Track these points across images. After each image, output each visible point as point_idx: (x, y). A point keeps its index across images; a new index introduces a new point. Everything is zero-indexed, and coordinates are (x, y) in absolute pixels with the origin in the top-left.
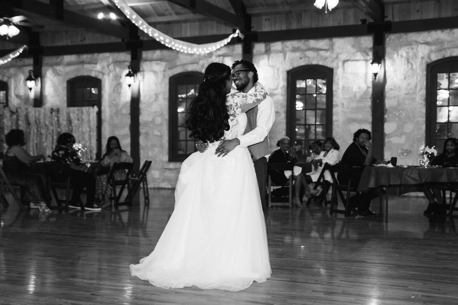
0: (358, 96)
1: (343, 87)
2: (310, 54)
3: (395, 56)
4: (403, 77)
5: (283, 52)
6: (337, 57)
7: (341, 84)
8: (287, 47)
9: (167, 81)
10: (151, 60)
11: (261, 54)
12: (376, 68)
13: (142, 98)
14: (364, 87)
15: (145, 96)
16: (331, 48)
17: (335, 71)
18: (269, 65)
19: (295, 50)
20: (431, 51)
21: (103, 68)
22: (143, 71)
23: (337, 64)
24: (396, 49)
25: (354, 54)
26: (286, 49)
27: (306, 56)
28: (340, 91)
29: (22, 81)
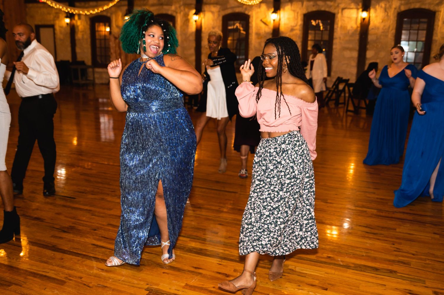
0: (350, 32)
1: (341, 26)
2: (320, 3)
3: (377, 7)
4: (381, 21)
6: (338, 6)
7: (340, 24)
9: (221, 18)
10: (210, 4)
11: (286, 2)
12: (365, 15)
13: (203, 29)
14: (355, 26)
15: (205, 29)
17: (336, 16)
18: (292, 10)
20: (401, 4)
21: (176, 8)
22: (204, 11)
23: (338, 11)
24: (378, 3)
25: (350, 4)
27: (317, 5)
28: (339, 29)
29: (120, 18)
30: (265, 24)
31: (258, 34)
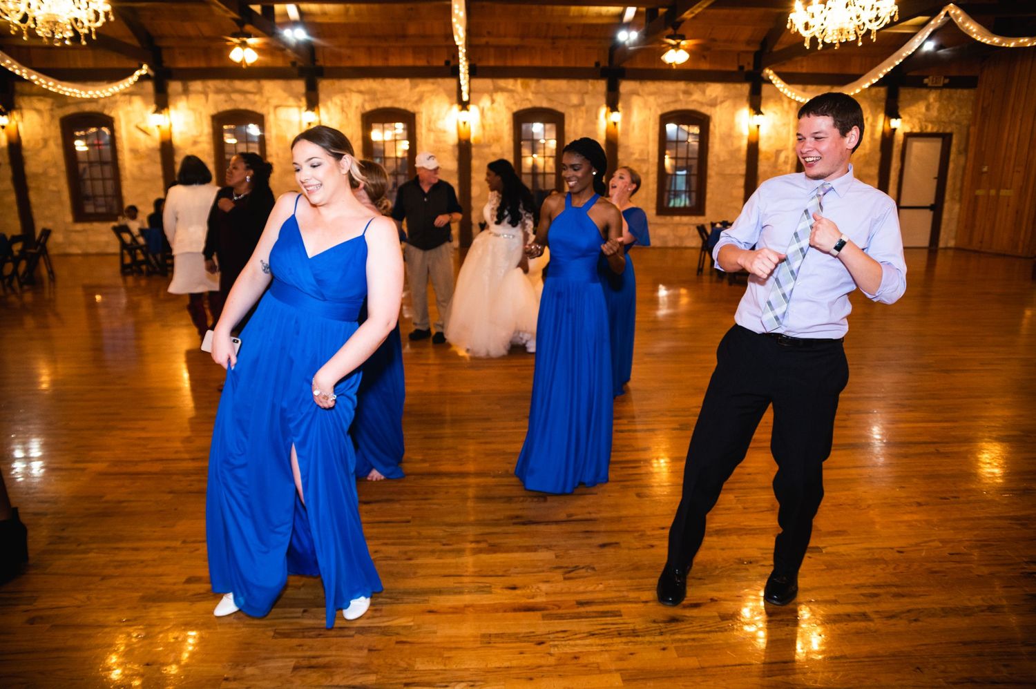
2: (235, 96)
3: (329, 103)
5: (206, 94)
6: (267, 102)
7: (273, 132)
8: (209, 87)
9: (57, 123)
10: (30, 95)
11: (179, 94)
12: (311, 116)
13: (24, 143)
15: (28, 141)
16: (260, 91)
17: (266, 118)
18: (189, 109)
19: (218, 91)
20: (365, 100)
22: (20, 108)
23: (268, 109)
24: (330, 97)
25: (286, 99)
26: (208, 90)
27: (231, 99)
30: (145, 132)
31: (134, 151)
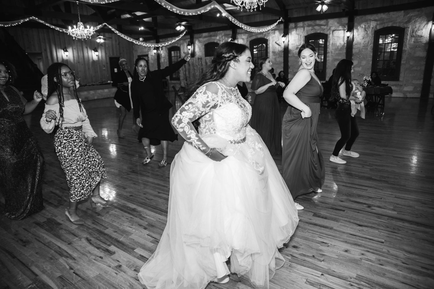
0: (339, 47)
1: (332, 44)
2: (317, 27)
3: (359, 27)
4: (362, 38)
5: (303, 27)
6: (330, 29)
7: (331, 42)
8: (306, 24)
10: (241, 33)
11: (293, 28)
12: (348, 34)
14: (342, 43)
16: (327, 24)
17: (328, 35)
18: (296, 34)
19: (309, 26)
20: (377, 24)
21: (220, 38)
22: (238, 39)
23: (330, 32)
24: (359, 24)
25: (338, 27)
26: (305, 25)
27: (314, 29)
28: (331, 46)
29: (186, 46)
30: (279, 45)
31: (274, 52)
